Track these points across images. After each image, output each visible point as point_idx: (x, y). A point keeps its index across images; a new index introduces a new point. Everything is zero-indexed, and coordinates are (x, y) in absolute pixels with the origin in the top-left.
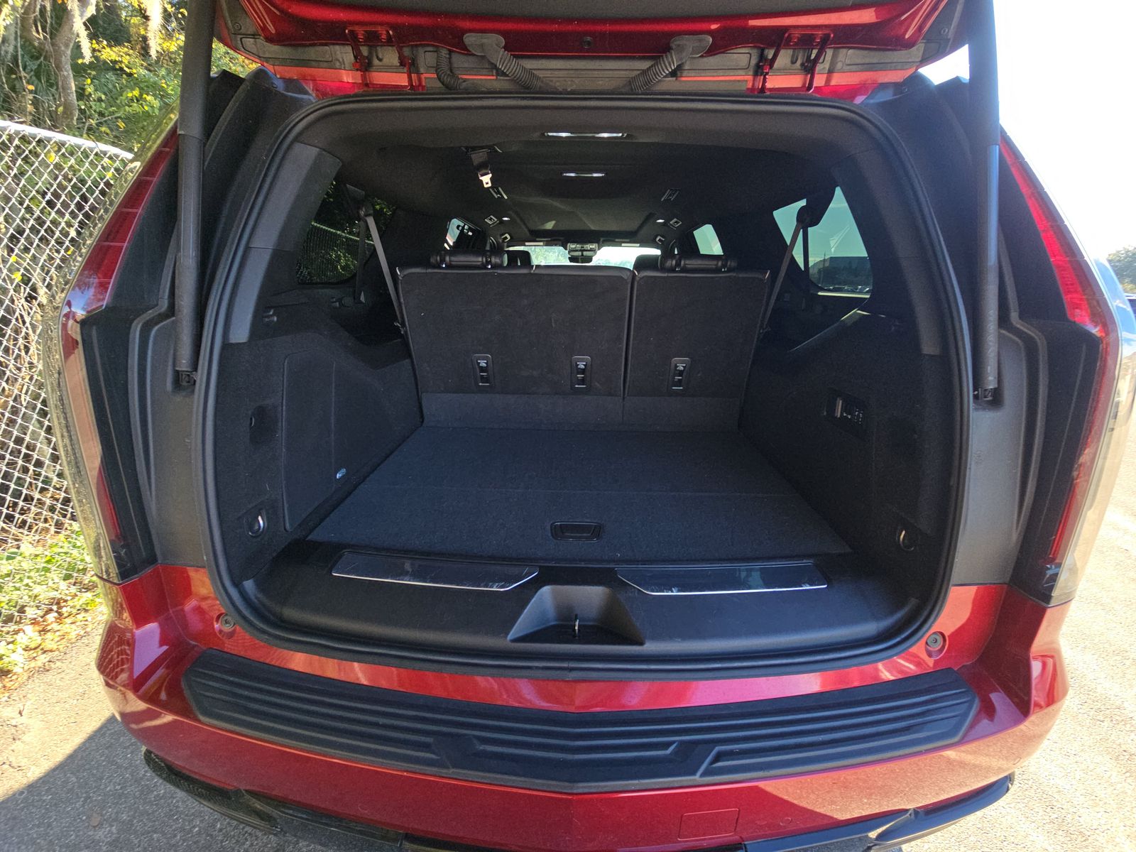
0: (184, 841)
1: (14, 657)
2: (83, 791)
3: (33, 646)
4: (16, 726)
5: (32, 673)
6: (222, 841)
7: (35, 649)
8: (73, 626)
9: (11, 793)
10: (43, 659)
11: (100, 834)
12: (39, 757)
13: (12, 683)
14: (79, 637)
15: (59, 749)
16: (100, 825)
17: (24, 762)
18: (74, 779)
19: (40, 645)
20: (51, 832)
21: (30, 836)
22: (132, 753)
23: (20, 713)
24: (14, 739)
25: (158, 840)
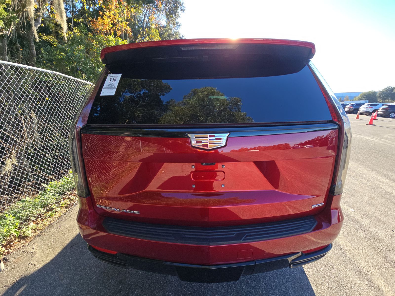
0: (91, 281)
1: (28, 232)
2: (57, 270)
3: (34, 228)
4: (32, 252)
5: (35, 237)
6: (102, 281)
7: (35, 229)
8: (46, 222)
9: (32, 273)
10: (38, 232)
11: (63, 282)
12: (41, 261)
13: (29, 240)
14: (49, 225)
15: (47, 258)
16: (63, 279)
17: (36, 263)
18: (53, 266)
19: (37, 228)
20: (47, 283)
21: (40, 285)
22: (71, 257)
23: (33, 248)
24: (32, 256)
25: (82, 282)
